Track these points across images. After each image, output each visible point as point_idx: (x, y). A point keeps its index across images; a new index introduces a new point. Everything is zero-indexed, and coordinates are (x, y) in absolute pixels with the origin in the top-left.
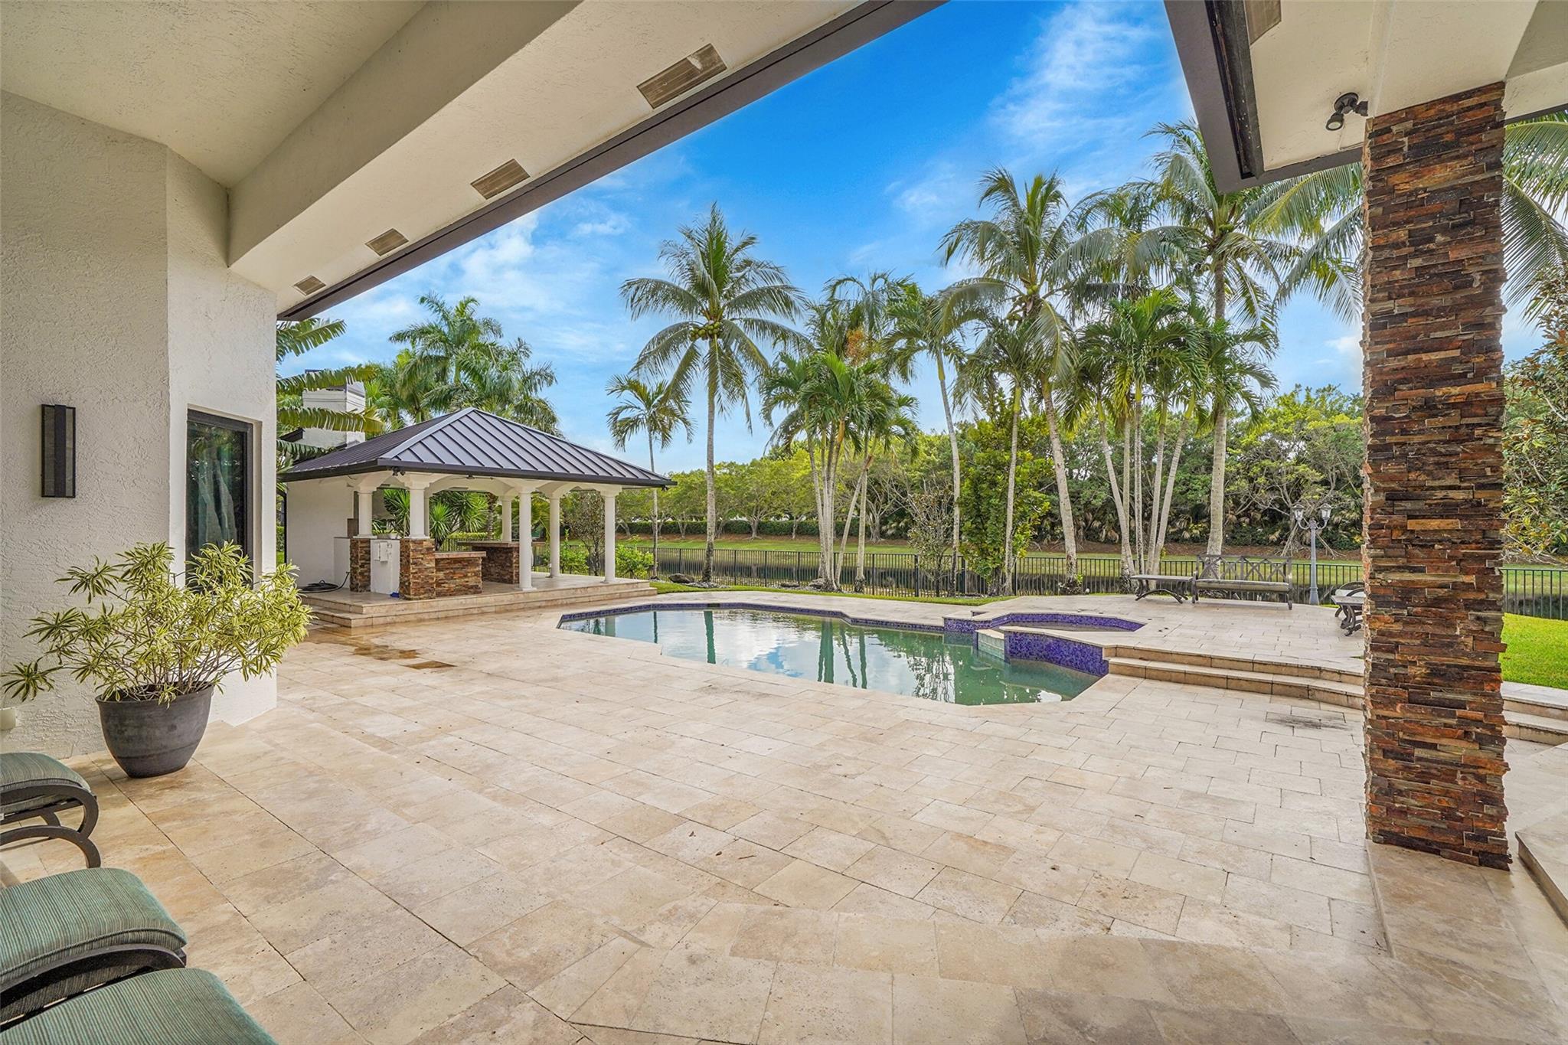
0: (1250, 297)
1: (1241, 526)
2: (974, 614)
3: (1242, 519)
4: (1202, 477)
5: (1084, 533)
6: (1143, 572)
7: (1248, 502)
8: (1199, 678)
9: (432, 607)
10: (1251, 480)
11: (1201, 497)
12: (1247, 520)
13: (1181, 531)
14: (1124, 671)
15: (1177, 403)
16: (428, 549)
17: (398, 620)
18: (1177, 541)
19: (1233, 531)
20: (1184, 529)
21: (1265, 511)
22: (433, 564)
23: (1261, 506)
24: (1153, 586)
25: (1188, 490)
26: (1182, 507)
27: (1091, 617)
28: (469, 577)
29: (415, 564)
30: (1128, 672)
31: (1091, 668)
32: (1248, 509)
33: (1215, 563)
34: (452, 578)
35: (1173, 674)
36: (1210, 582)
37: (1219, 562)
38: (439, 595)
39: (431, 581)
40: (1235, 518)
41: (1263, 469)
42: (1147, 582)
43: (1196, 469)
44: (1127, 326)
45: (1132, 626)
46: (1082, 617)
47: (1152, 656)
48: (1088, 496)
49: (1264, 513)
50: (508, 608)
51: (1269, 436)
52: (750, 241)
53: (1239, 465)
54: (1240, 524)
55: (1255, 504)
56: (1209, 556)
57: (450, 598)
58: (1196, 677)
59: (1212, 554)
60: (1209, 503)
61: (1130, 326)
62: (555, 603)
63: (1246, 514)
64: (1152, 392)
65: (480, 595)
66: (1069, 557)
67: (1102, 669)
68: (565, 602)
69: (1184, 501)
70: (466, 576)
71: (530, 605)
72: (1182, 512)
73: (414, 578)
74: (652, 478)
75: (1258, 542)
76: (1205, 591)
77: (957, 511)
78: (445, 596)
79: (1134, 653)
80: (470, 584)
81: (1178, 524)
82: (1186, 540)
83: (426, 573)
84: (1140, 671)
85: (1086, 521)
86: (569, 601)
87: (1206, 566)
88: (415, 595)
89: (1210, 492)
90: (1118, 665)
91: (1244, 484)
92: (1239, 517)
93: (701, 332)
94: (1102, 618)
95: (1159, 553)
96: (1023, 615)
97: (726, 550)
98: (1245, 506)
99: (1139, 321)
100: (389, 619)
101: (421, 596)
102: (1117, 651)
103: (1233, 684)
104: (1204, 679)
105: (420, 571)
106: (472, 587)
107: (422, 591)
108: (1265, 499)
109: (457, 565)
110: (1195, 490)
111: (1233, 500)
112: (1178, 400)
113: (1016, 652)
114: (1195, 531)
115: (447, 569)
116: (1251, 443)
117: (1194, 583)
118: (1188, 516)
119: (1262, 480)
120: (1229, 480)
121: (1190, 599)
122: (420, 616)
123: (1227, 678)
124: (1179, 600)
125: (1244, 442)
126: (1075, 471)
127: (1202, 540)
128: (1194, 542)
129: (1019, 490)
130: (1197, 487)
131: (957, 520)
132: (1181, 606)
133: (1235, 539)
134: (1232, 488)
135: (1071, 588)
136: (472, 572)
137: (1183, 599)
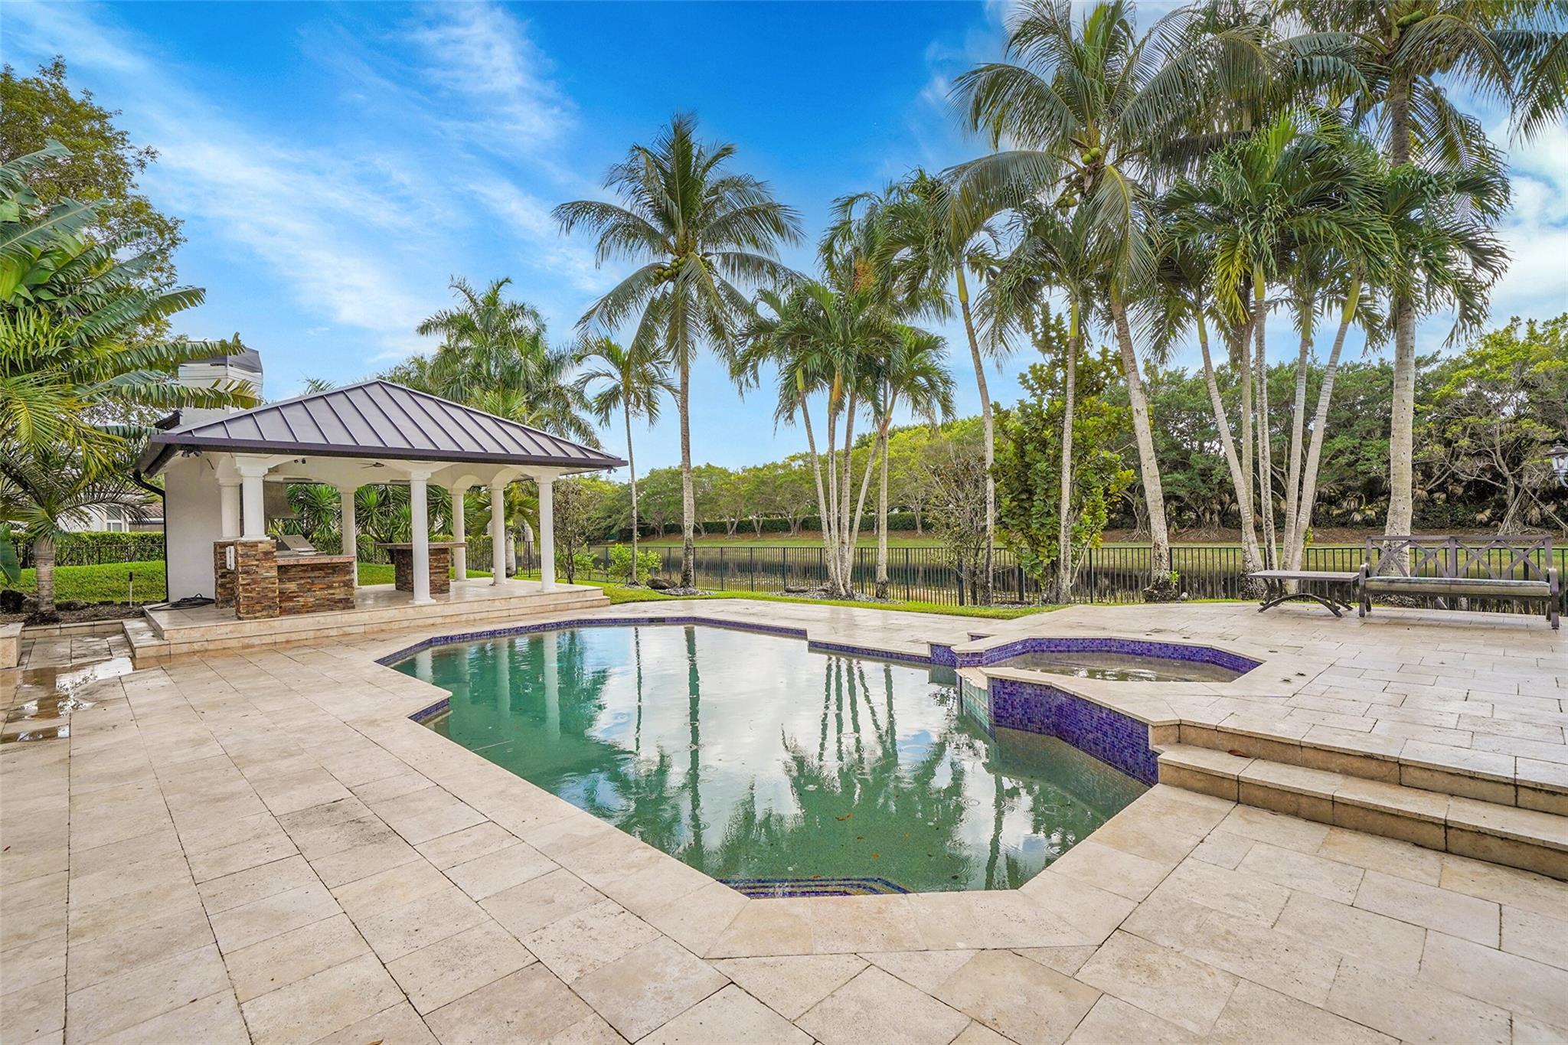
0: (1451, 138)
1: (1434, 504)
2: (974, 637)
3: (1436, 495)
4: (1378, 443)
5: (1220, 519)
6: (1275, 566)
7: (1443, 474)
8: (1370, 818)
9: (272, 628)
10: (1448, 443)
11: (1376, 468)
12: (1443, 496)
13: (1349, 512)
14: (1191, 782)
15: (1330, 307)
16: (266, 553)
17: (211, 646)
18: (1344, 525)
19: (1423, 511)
20: (1355, 510)
21: (1469, 483)
22: (274, 573)
23: (1463, 476)
24: (1292, 588)
25: (1357, 461)
26: (1351, 483)
27: (1167, 646)
28: (335, 588)
29: (247, 572)
30: (1200, 785)
31: (1130, 761)
32: (1444, 482)
33: (1399, 550)
34: (309, 590)
35: (1303, 800)
36: (1393, 581)
37: (1407, 549)
38: (285, 612)
39: (271, 595)
40: (1425, 493)
41: (1465, 429)
42: (1280, 581)
43: (1369, 433)
44: (1233, 177)
45: (1234, 665)
46: (1151, 644)
47: (1256, 748)
48: (1221, 473)
49: (1469, 486)
50: (383, 627)
51: (1472, 387)
52: (727, 151)
53: (1430, 425)
54: (1433, 501)
55: (1453, 475)
56: (1390, 539)
57: (306, 615)
58: (1361, 813)
59: (1394, 534)
60: (1388, 476)
61: (1240, 177)
62: (458, 619)
63: (1441, 488)
64: (1287, 293)
65: (352, 611)
66: (1157, 546)
67: (1147, 773)
68: (472, 617)
69: (1353, 474)
70: (330, 587)
71: (420, 622)
72: (1350, 488)
73: (246, 591)
74: (592, 456)
75: (1459, 524)
76: (1382, 596)
77: (990, 485)
78: (298, 612)
79: (1218, 739)
80: (337, 597)
81: (1345, 504)
82: (1357, 523)
83: (263, 585)
84: (1226, 784)
85: (1222, 503)
86: (478, 616)
87: (1383, 555)
88: (248, 613)
89: (1388, 461)
90: (1179, 768)
91: (1439, 450)
92: (1431, 492)
93: (666, 273)
94: (1186, 648)
95: (1302, 536)
96: (1050, 640)
97: (710, 547)
98: (1439, 478)
99: (1255, 167)
100: (196, 647)
101: (257, 615)
102: (1182, 733)
103: (1463, 842)
104: (1381, 821)
105: (255, 582)
106: (340, 601)
107: (258, 607)
108: (1469, 468)
109: (316, 574)
110: (1368, 460)
111: (1423, 470)
112: (1330, 302)
113: (1004, 714)
114: (1368, 512)
115: (301, 578)
116: (1448, 395)
117: (1361, 583)
118: (1359, 494)
119: (1465, 442)
120: (1418, 446)
121: (1356, 607)
122: (246, 641)
123: (1446, 826)
124: (1336, 611)
125: (1437, 395)
126: (1206, 444)
127: (1378, 523)
128: (1369, 525)
129: (1081, 449)
130: (1369, 455)
131: (991, 497)
132: (1338, 624)
133: (1425, 519)
134: (1421, 455)
135: (1160, 593)
136: (340, 582)
137: (1342, 609)
